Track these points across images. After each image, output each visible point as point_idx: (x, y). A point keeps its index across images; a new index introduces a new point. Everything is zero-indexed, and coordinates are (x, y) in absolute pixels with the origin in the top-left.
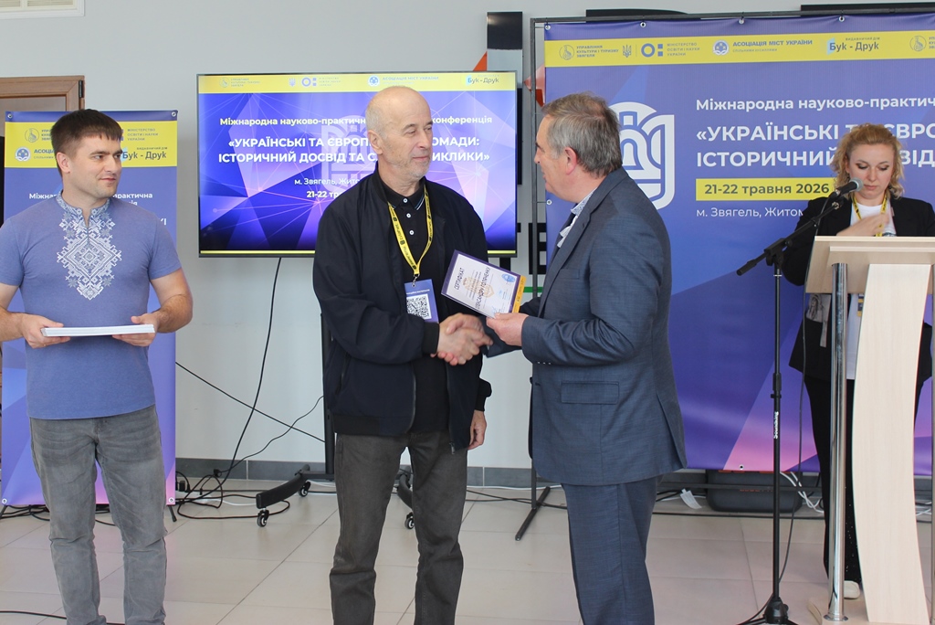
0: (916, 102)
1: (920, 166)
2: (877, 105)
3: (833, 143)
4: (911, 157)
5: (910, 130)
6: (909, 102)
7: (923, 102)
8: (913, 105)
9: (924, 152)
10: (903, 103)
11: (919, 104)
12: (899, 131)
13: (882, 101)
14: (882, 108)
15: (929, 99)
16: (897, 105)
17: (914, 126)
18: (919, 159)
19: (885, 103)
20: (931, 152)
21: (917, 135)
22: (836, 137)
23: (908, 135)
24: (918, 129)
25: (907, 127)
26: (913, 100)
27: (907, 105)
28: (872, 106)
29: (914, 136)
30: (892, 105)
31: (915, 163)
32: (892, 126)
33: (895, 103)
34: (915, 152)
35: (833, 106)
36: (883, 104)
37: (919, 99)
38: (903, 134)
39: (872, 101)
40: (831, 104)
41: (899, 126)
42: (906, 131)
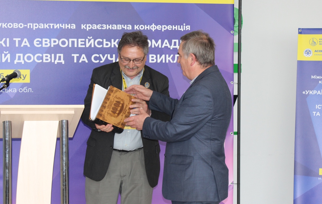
0: (53, 26)
1: (56, 63)
2: (32, 27)
3: (6, 49)
4: (51, 58)
5: (50, 42)
6: (49, 26)
7: (57, 26)
8: (52, 28)
9: (58, 55)
10: (46, 26)
11: (55, 27)
12: (44, 43)
13: (34, 24)
14: (34, 29)
15: (61, 25)
16: (43, 27)
17: (52, 40)
18: (55, 59)
19: (36, 26)
20: (62, 55)
21: (54, 45)
22: (8, 45)
23: (49, 45)
24: (55, 42)
25: (48, 40)
26: (51, 25)
27: (48, 28)
28: (28, 27)
29: (52, 46)
30: (40, 27)
31: (53, 61)
32: (40, 40)
33: (42, 26)
34: (53, 55)
35: (6, 27)
36: (35, 26)
37: (55, 24)
38: (46, 44)
39: (29, 24)
40: (5, 26)
41: (44, 40)
42: (48, 43)
